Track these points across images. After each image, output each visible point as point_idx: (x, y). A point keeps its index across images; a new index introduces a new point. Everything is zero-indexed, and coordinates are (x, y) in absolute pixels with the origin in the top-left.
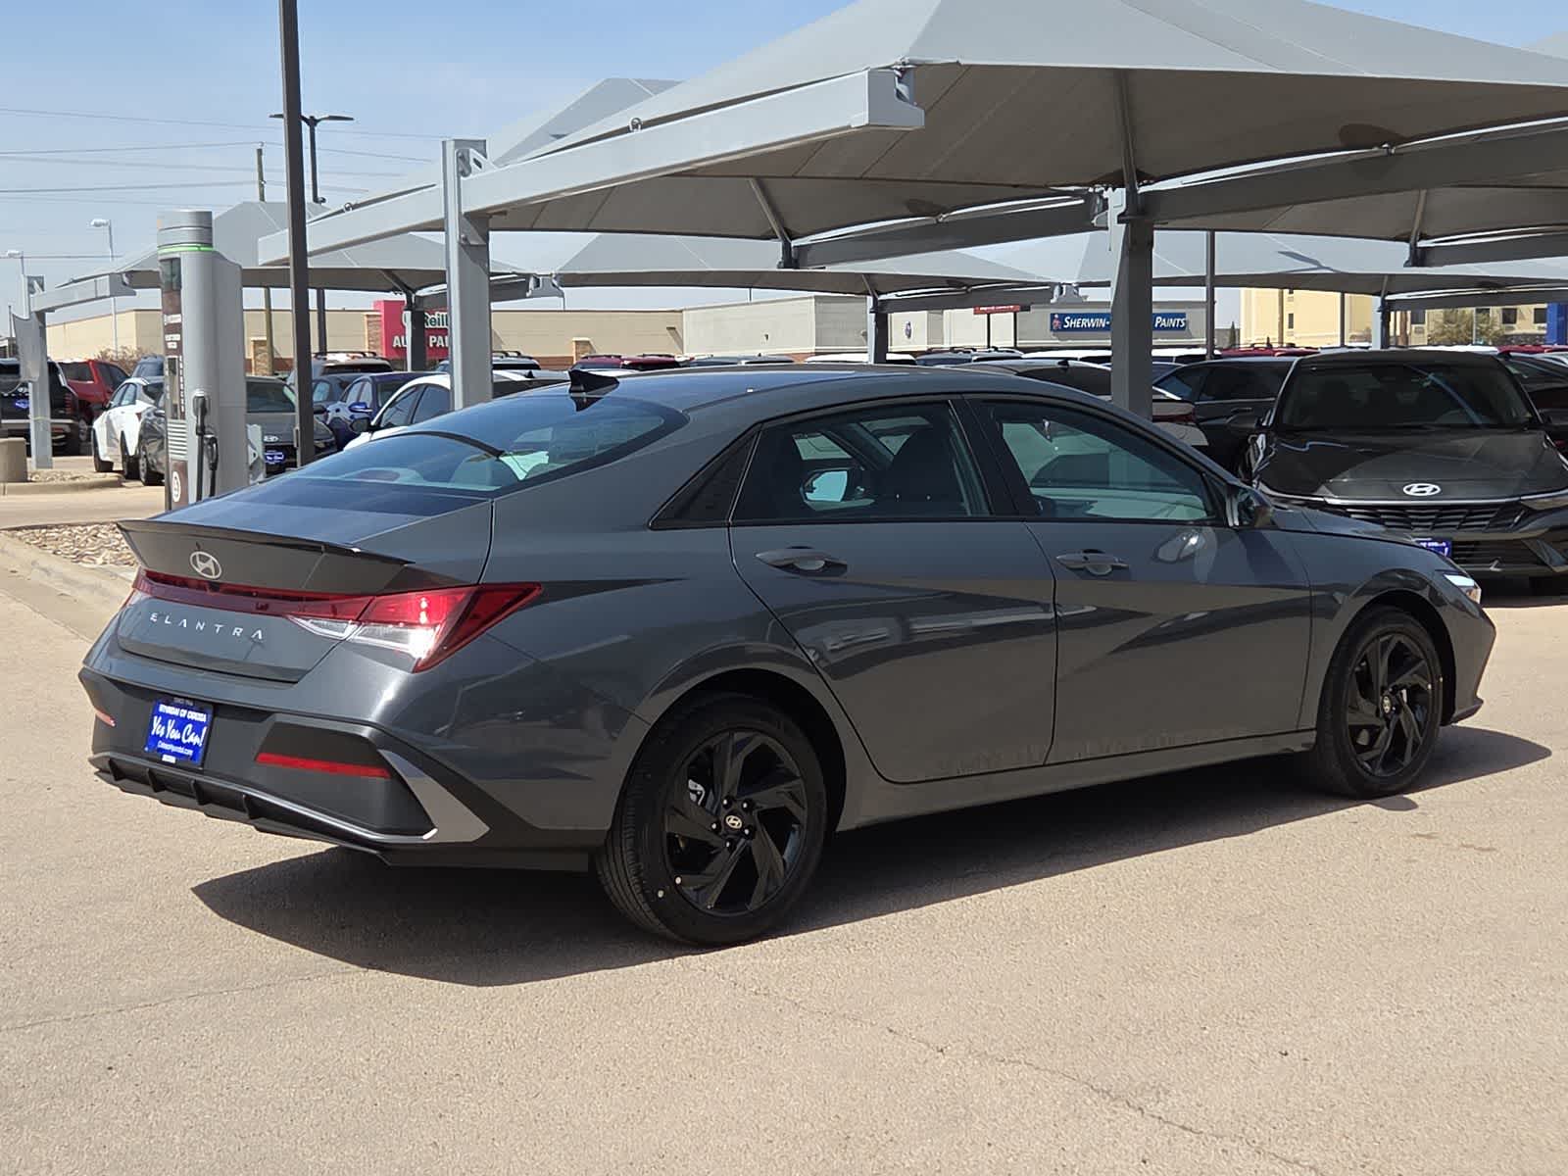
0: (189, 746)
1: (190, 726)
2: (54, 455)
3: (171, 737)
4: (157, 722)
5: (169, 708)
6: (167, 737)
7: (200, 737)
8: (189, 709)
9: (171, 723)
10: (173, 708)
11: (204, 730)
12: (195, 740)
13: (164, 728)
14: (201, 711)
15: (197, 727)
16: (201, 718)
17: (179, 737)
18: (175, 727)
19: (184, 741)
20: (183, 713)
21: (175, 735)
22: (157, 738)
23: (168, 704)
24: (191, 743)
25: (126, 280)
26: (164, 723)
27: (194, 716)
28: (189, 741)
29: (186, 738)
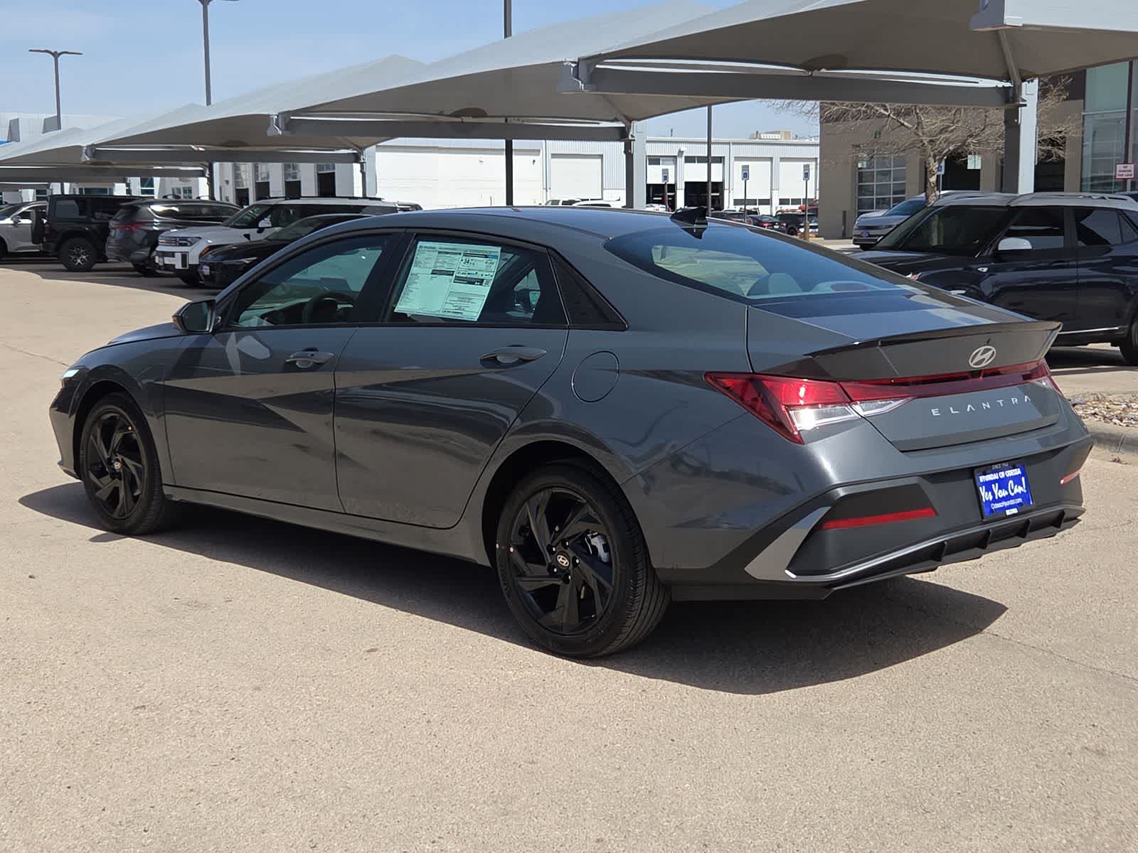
0: (1017, 496)
1: (1011, 482)
3: (1001, 496)
4: (982, 490)
5: (988, 476)
6: (997, 498)
7: (1022, 486)
8: (1004, 469)
9: (995, 487)
10: (992, 475)
11: (1023, 479)
12: (1019, 490)
13: (990, 493)
14: (1014, 467)
15: (1017, 479)
16: (1017, 472)
17: (1007, 493)
18: (1000, 488)
19: (1012, 494)
20: (1002, 475)
21: (1003, 493)
22: (988, 502)
23: (985, 474)
24: (1018, 493)
26: (989, 489)
27: (1010, 473)
28: (1015, 492)
29: (1013, 491)
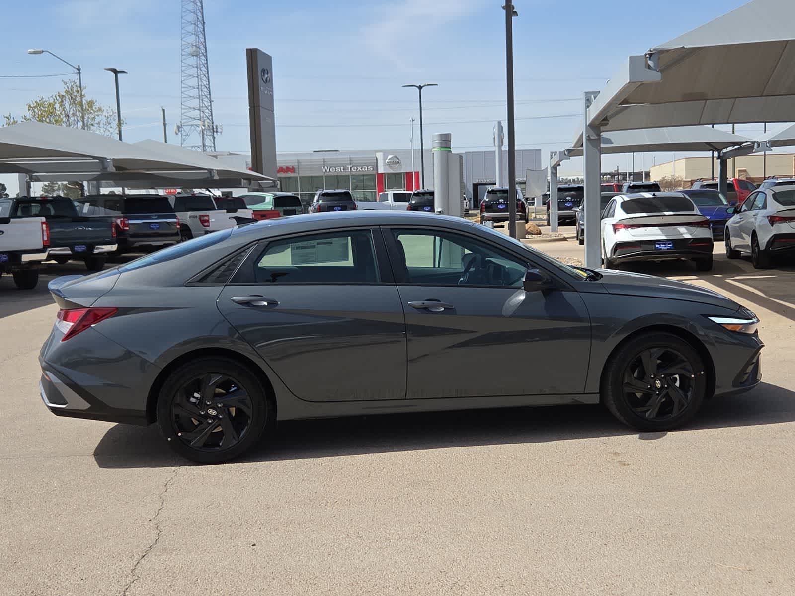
2: (559, 226)
25: (566, 153)
